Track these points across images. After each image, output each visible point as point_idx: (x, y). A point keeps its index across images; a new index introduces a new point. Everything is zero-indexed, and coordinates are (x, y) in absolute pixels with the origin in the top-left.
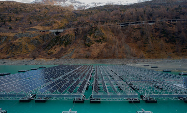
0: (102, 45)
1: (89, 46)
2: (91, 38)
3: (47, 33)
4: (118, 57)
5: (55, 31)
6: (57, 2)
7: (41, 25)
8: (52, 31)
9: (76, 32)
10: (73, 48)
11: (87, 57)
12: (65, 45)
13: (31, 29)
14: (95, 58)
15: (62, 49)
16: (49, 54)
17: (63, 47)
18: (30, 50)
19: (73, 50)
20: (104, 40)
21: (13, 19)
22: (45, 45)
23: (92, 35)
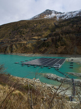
0: (63, 47)
1: (57, 48)
2: (59, 43)
3: (40, 40)
4: (69, 54)
5: (43, 39)
6: (47, 15)
7: (37, 36)
8: (42, 39)
9: (52, 40)
10: (50, 49)
11: (55, 53)
12: (47, 47)
13: (33, 38)
14: (59, 54)
15: (46, 49)
16: (40, 51)
17: (46, 48)
18: (33, 49)
19: (50, 50)
20: (65, 44)
21: (25, 33)
22: (38, 47)
23: (60, 42)
